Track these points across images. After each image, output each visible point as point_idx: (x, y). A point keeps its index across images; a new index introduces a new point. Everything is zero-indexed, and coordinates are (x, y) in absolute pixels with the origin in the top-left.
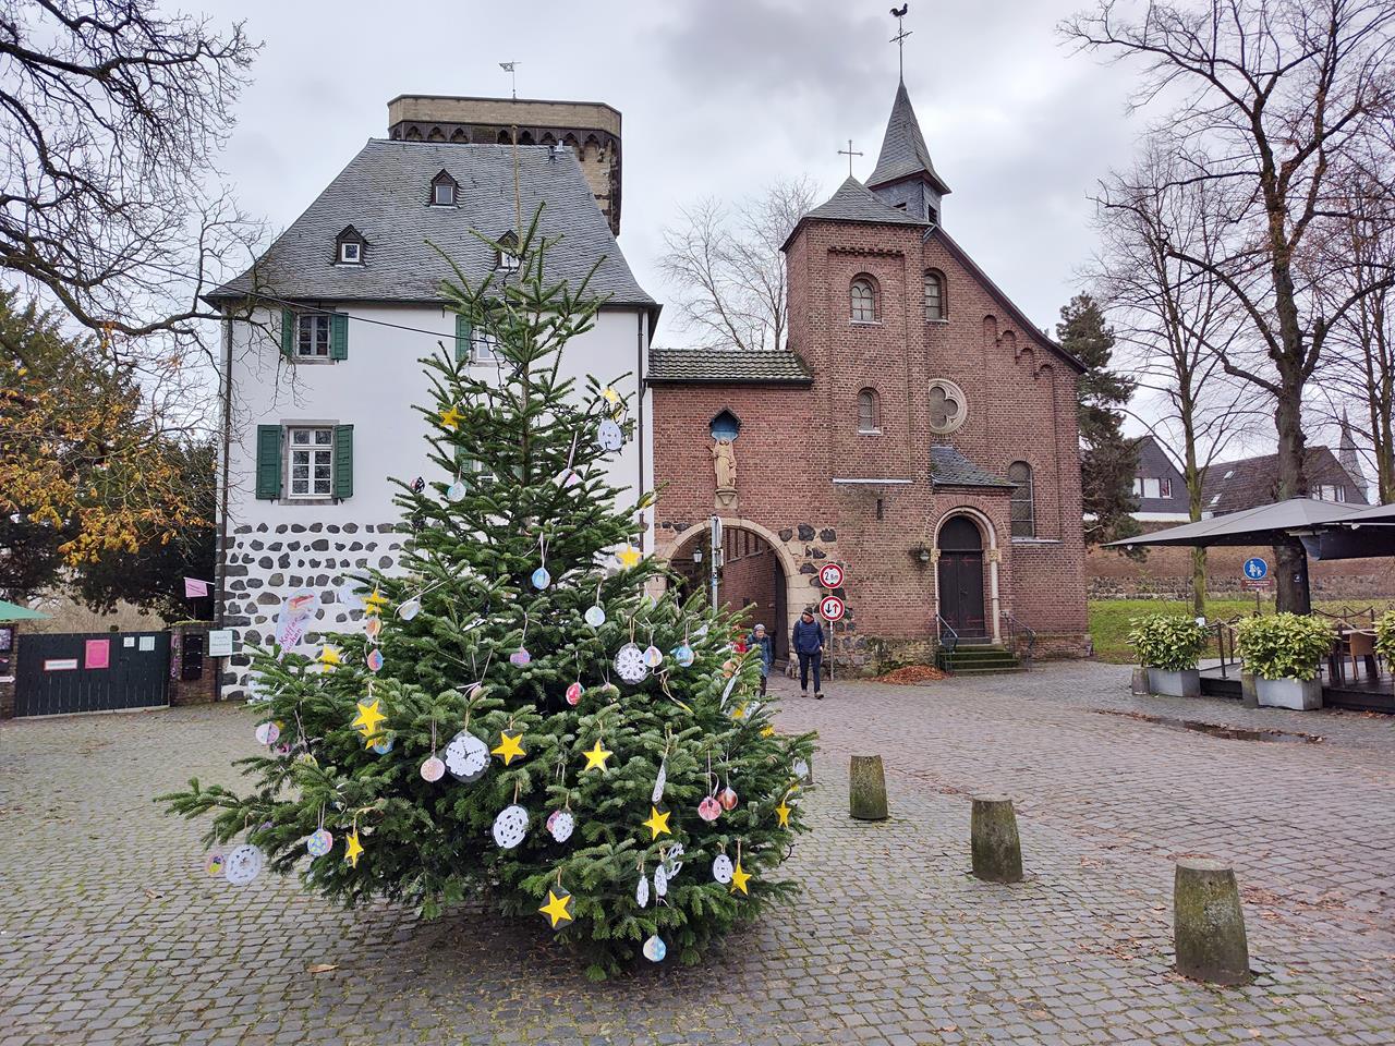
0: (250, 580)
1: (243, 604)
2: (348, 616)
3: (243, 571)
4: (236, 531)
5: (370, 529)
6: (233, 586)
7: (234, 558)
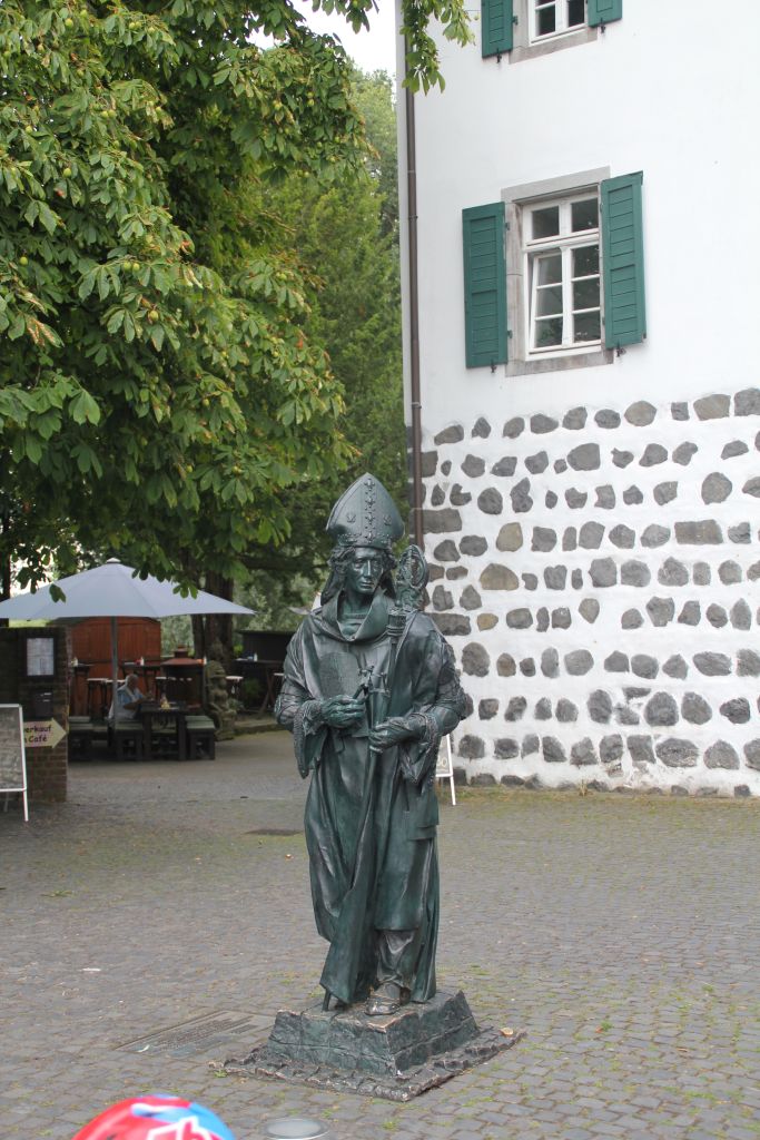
0: (465, 540)
1: (456, 588)
2: (645, 615)
3: (453, 521)
4: (439, 440)
5: (679, 412)
6: (439, 553)
7: (438, 497)
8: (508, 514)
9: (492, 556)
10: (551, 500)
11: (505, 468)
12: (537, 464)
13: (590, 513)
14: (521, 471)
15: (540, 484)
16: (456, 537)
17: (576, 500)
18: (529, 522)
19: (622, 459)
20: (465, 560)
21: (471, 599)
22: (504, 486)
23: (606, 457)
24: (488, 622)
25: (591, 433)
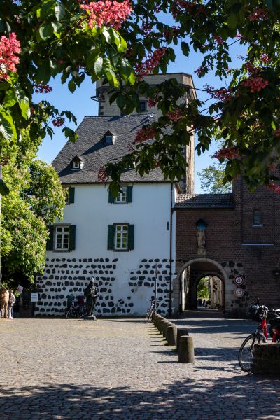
1: (41, 285)
2: (73, 290)
5: (80, 261)
6: (38, 279)
8: (51, 274)
9: (48, 280)
10: (59, 272)
11: (51, 266)
12: (57, 266)
13: (65, 274)
14: (54, 267)
15: (57, 270)
16: (42, 277)
17: (63, 272)
18: (55, 275)
19: (71, 267)
20: (43, 280)
21: (44, 286)
22: (51, 269)
23: (68, 266)
24: (47, 290)
25: (66, 262)
